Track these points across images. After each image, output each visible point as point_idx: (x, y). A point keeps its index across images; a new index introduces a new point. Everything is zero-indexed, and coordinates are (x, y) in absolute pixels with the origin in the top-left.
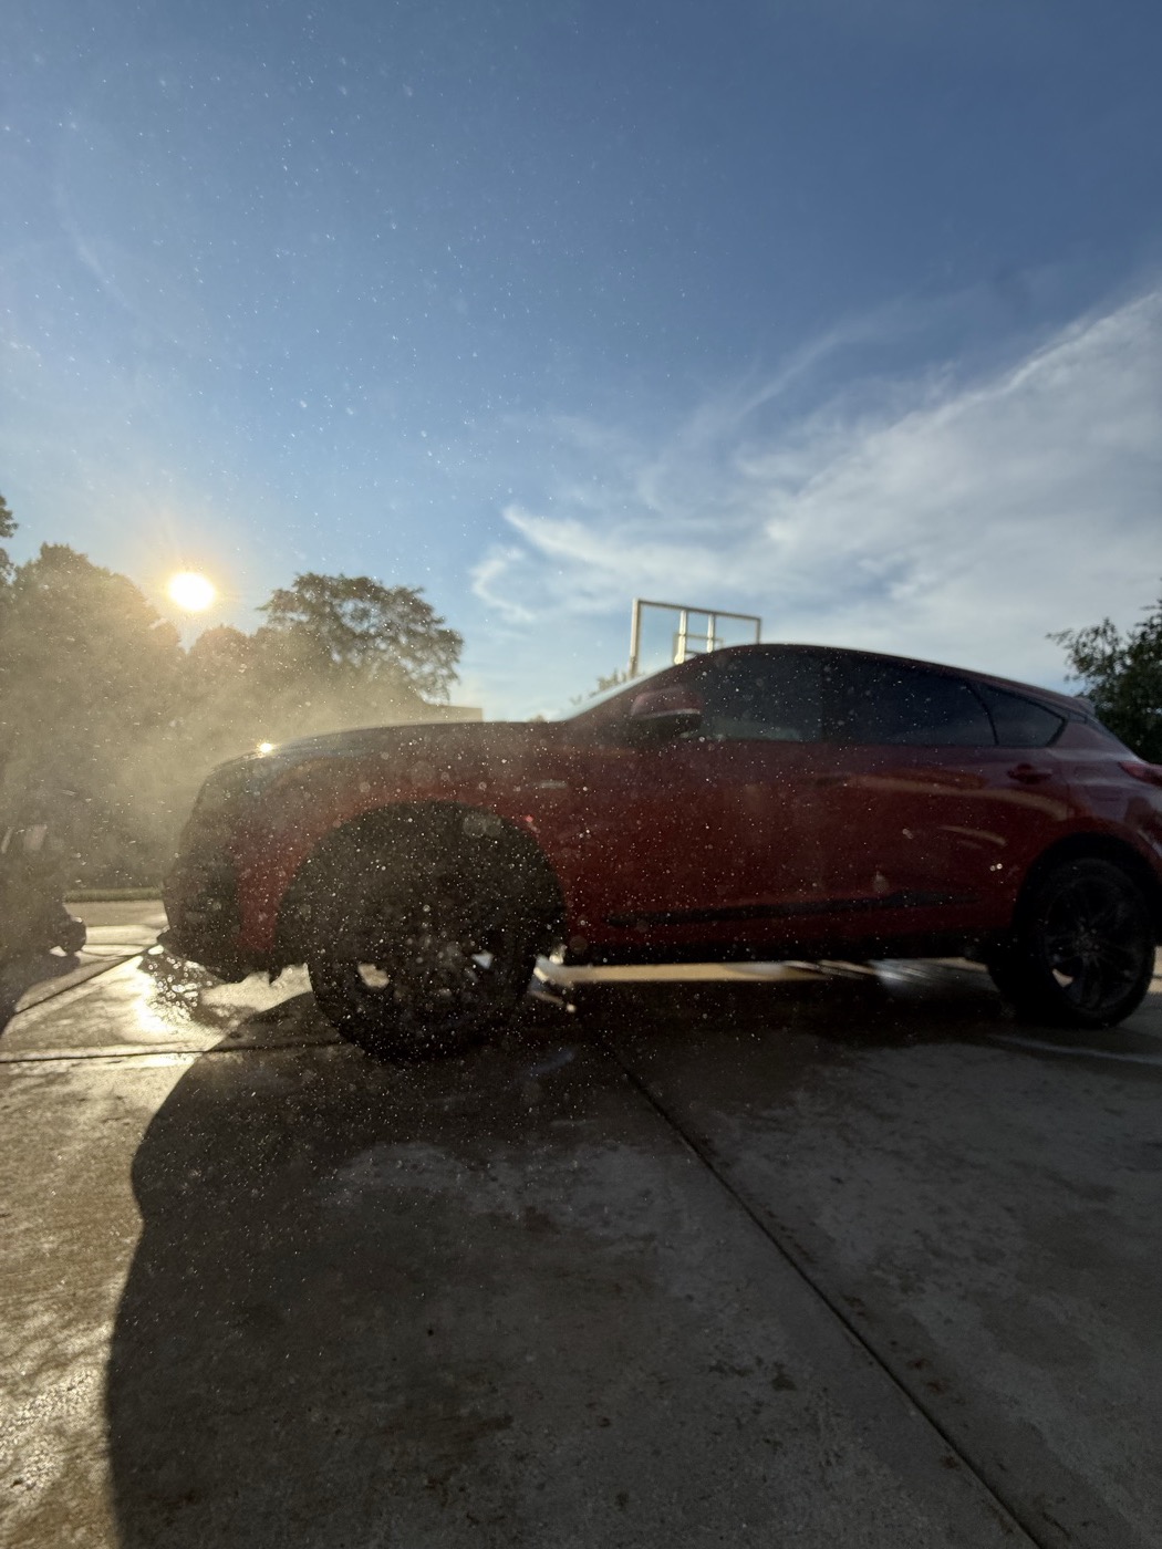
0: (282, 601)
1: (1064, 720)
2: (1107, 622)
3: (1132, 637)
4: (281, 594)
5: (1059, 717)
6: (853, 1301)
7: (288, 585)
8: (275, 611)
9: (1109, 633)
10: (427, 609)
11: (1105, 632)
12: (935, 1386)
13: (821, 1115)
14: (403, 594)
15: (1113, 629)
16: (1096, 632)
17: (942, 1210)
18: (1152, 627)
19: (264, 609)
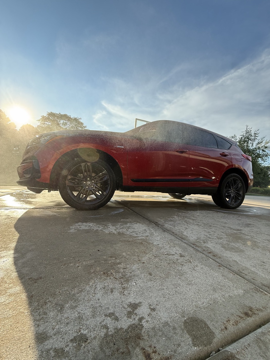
0: (44, 119)
1: (231, 145)
2: (235, 135)
3: (239, 138)
4: (43, 117)
5: (231, 144)
6: (194, 244)
7: (45, 115)
8: (42, 121)
9: (235, 138)
10: (82, 124)
11: (234, 137)
12: (214, 256)
13: (181, 219)
14: (76, 120)
15: (236, 137)
16: (232, 137)
17: (209, 232)
18: (244, 136)
19: (39, 120)
